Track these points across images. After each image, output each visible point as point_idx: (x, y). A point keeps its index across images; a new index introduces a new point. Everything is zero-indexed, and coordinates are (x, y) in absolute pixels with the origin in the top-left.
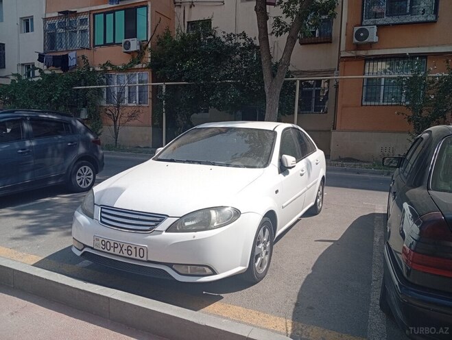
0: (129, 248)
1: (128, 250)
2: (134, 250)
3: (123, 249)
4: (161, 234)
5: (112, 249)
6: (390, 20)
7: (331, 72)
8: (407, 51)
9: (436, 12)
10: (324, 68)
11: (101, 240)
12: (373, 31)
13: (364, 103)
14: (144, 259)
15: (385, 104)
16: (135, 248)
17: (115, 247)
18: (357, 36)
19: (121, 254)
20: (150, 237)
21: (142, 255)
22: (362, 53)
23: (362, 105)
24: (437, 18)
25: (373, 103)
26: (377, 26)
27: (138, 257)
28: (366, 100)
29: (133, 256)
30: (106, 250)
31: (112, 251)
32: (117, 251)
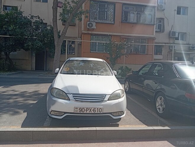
0: (95, 109)
1: (94, 110)
2: (96, 110)
3: (91, 110)
4: (106, 102)
5: (85, 111)
6: (99, 21)
7: (76, 38)
8: (108, 34)
9: (114, 20)
10: (73, 36)
11: (79, 108)
12: (94, 24)
13: (91, 52)
14: (102, 112)
15: (99, 52)
16: (98, 109)
17: (87, 110)
18: (89, 26)
19: (90, 112)
20: (103, 103)
21: (100, 111)
22: (90, 32)
23: (90, 52)
24: (114, 23)
25: (94, 52)
26: (96, 22)
27: (99, 112)
28: (92, 51)
29: (96, 112)
30: (82, 112)
31: (85, 112)
32: (88, 112)
